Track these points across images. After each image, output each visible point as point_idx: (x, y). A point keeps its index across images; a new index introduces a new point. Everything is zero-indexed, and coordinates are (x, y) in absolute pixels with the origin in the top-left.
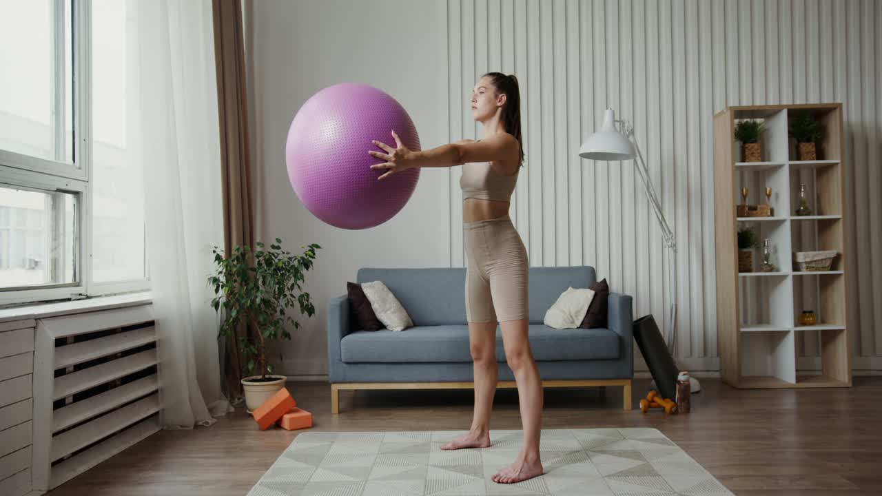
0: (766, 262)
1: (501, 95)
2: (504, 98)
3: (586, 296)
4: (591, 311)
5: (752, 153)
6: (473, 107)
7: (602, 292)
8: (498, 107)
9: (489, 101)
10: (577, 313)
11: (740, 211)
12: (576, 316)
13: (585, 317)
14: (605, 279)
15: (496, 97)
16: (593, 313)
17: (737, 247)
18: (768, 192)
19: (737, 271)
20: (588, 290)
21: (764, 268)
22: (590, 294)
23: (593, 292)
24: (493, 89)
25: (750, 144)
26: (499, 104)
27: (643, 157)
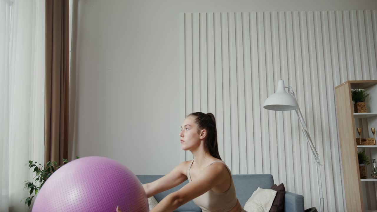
0: (375, 173)
1: (202, 131)
2: (204, 133)
3: (271, 195)
4: (275, 204)
5: (362, 108)
6: (182, 141)
7: (281, 191)
8: (201, 140)
9: (194, 136)
10: (266, 205)
11: (359, 142)
12: (266, 207)
13: (272, 207)
14: (283, 184)
15: (199, 132)
16: (276, 206)
17: (358, 163)
18: (373, 131)
19: (360, 178)
20: (272, 190)
21: (375, 176)
22: (274, 193)
23: (276, 192)
24: (196, 126)
25: (360, 103)
26: (201, 138)
27: (303, 117)
